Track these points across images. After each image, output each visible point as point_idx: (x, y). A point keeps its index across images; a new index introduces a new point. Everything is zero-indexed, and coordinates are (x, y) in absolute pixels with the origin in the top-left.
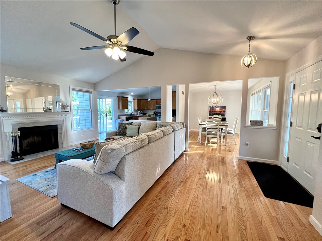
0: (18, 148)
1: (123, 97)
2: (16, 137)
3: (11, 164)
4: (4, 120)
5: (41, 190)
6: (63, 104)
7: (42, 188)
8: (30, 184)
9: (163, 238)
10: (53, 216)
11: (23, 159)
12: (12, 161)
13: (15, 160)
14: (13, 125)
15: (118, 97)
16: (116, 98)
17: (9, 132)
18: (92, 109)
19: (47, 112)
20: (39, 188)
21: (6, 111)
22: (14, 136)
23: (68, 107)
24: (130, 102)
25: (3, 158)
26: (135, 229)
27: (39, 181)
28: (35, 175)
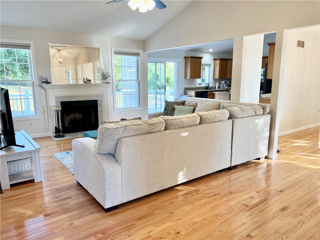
0: (60, 124)
1: (192, 58)
2: (58, 111)
3: (54, 140)
4: (49, 92)
5: (68, 167)
6: (103, 73)
7: (69, 165)
8: (62, 160)
9: (146, 233)
10: (68, 188)
11: (64, 136)
12: (55, 137)
13: (57, 136)
14: (56, 98)
15: (185, 58)
16: (182, 60)
17: (53, 106)
18: (140, 79)
19: (86, 83)
20: (66, 165)
21: (50, 83)
22: (57, 111)
23: (109, 77)
24: (206, 65)
25: (49, 133)
26: (126, 218)
27: (69, 159)
28: (68, 153)
